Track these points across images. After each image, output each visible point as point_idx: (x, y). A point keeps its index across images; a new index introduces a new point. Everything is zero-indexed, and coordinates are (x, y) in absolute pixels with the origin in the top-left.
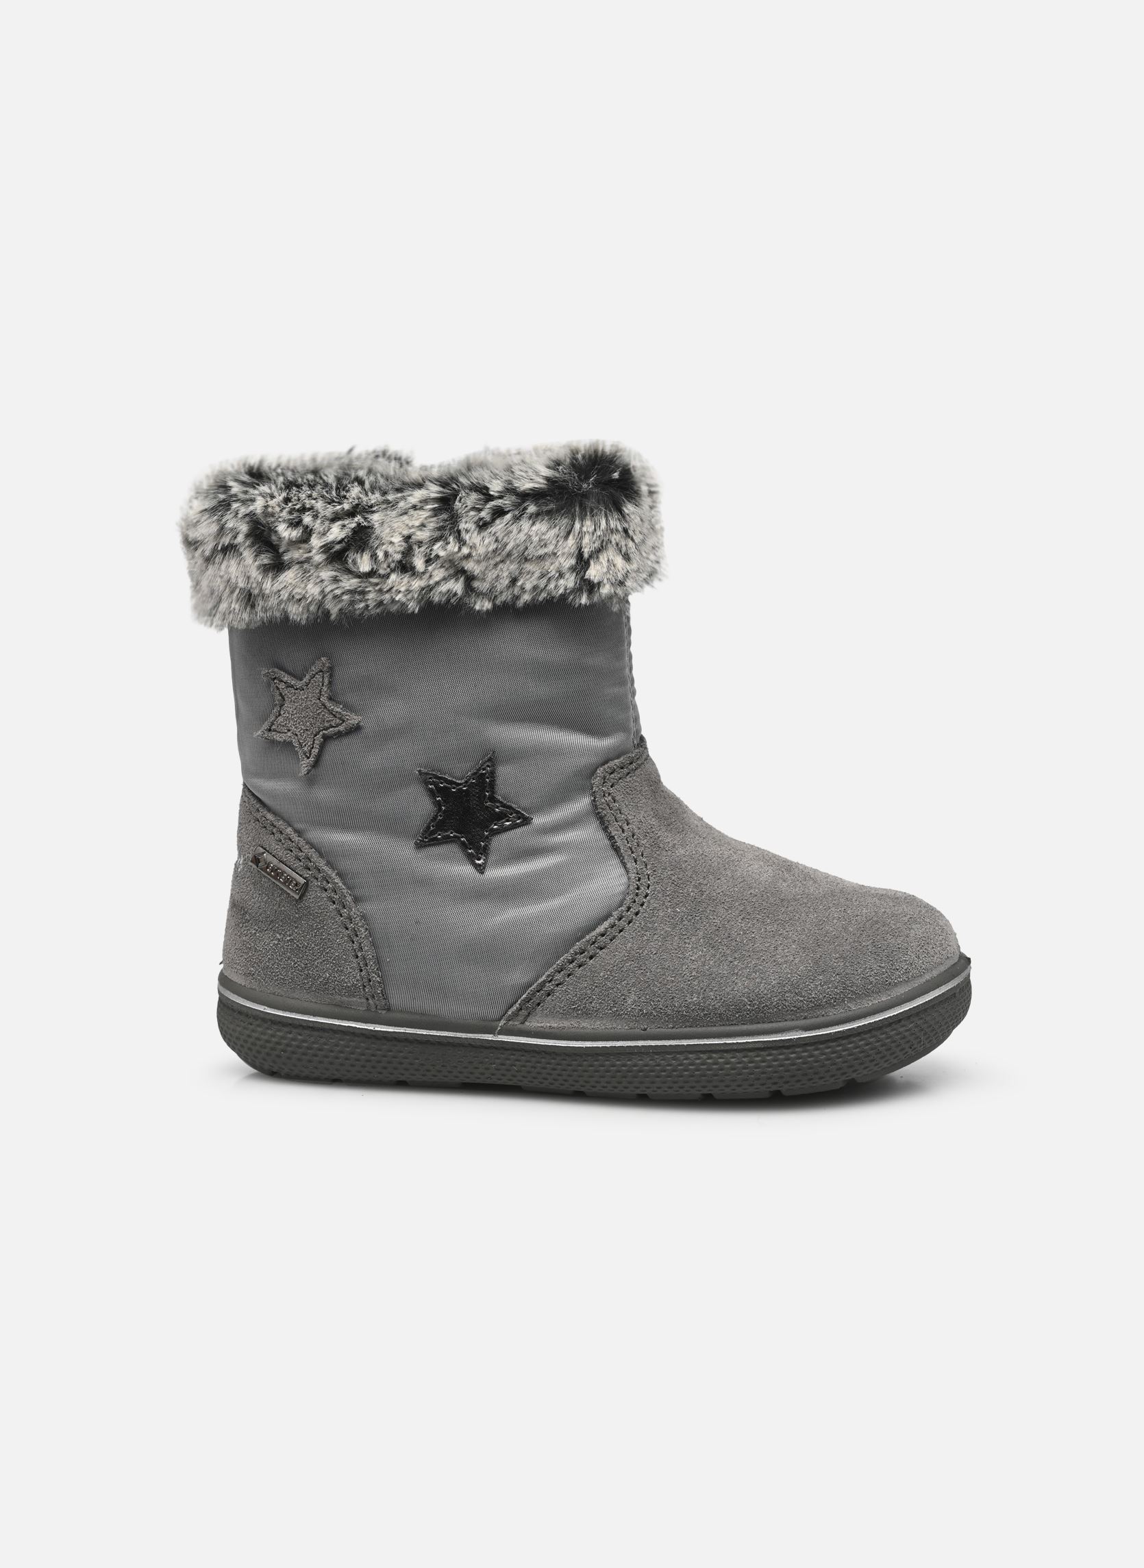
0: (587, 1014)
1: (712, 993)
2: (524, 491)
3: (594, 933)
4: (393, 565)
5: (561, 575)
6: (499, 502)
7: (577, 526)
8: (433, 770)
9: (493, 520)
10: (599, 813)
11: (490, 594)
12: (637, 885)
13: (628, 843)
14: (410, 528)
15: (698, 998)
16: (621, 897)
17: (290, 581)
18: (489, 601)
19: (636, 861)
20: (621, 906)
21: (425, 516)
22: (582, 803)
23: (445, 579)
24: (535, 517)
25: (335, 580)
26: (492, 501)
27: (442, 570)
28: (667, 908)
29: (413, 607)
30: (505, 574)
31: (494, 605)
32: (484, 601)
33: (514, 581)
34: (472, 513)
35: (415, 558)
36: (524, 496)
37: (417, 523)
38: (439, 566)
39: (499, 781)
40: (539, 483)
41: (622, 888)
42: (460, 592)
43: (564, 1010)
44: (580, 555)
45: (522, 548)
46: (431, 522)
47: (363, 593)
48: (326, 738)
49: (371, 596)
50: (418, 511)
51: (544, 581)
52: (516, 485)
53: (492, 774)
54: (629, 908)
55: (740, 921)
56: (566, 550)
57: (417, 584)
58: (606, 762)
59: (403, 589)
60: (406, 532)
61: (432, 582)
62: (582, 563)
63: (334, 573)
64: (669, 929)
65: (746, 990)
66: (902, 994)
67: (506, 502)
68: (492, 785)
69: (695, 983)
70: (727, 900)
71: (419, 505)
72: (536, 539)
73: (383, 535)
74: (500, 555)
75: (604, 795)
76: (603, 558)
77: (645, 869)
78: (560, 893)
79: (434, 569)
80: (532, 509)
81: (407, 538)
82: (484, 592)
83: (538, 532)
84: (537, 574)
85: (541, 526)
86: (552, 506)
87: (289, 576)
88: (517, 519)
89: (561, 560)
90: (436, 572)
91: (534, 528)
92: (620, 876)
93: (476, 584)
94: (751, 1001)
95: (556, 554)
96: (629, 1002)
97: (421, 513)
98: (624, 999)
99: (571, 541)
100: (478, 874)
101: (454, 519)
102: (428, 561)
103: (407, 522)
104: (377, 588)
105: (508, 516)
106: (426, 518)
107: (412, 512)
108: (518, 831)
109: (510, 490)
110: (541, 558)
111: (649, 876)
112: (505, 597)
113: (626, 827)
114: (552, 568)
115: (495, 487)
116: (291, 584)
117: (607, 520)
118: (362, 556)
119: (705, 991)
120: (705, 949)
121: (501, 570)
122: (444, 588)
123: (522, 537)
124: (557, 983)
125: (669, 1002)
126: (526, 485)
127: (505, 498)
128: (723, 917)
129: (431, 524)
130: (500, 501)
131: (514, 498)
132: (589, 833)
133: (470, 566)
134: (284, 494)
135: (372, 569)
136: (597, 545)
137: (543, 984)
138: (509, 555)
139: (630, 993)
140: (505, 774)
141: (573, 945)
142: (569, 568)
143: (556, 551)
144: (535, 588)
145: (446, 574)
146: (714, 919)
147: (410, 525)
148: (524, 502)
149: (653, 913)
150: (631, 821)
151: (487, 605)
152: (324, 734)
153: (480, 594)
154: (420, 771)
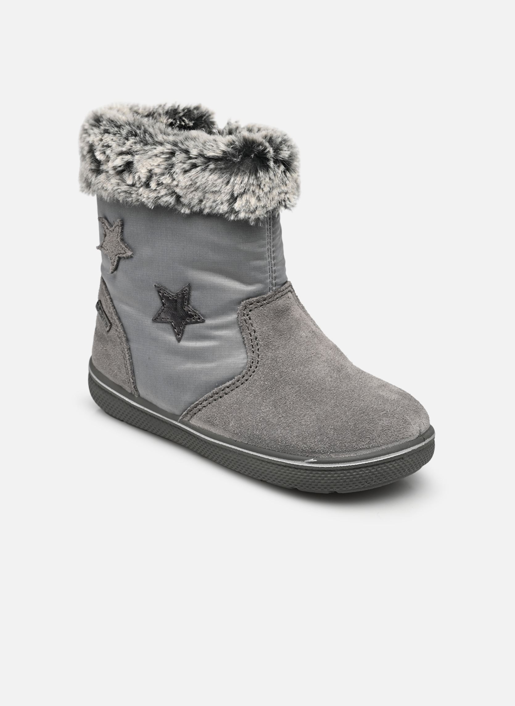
0: (213, 425)
1: (265, 432)
2: (209, 157)
3: (224, 386)
4: (142, 183)
5: (222, 203)
6: (194, 161)
7: (232, 179)
8: (162, 286)
9: (190, 169)
10: (239, 324)
11: (189, 205)
12: (251, 365)
13: (252, 342)
14: (152, 166)
15: (259, 432)
16: (242, 369)
17: (102, 180)
18: (189, 209)
19: (253, 352)
20: (240, 375)
21: (160, 161)
22: (232, 317)
23: (166, 194)
24: (213, 171)
25: (118, 184)
26: (191, 159)
27: (166, 190)
28: (261, 381)
29: (151, 206)
30: (196, 197)
31: (191, 211)
32: (186, 208)
33: (201, 201)
34: (180, 164)
35: (151, 182)
36: (209, 159)
37: (156, 164)
38: (164, 188)
39: (192, 298)
40: (217, 153)
41: (243, 365)
42: (173, 203)
43: (205, 420)
44: (232, 195)
45: (204, 186)
46: (163, 164)
47: (130, 193)
48: (120, 258)
49: (134, 196)
50: (157, 158)
51: (214, 204)
52: (205, 153)
53: (189, 294)
54: (244, 377)
55: (294, 396)
56: (226, 191)
57: (153, 195)
58: (248, 298)
59: (145, 196)
60: (149, 168)
61: (159, 195)
62: (233, 199)
63: (118, 181)
64: (259, 392)
65: (281, 435)
66: (364, 455)
67: (199, 161)
68: (188, 300)
69: (260, 424)
70: (293, 383)
71: (159, 155)
72: (210, 182)
73: (138, 167)
74: (193, 186)
75: (244, 315)
76: (245, 197)
77: (257, 358)
78: (212, 361)
79: (161, 189)
80: (212, 166)
81: (150, 171)
82: (186, 204)
83: (213, 179)
84: (212, 200)
85: (214, 177)
86: (223, 166)
87: (102, 177)
88: (204, 170)
89: (223, 195)
90: (162, 190)
91: (211, 177)
92: (244, 359)
93: (182, 200)
94: (282, 441)
95: (221, 192)
96: (230, 425)
97: (158, 159)
98: (229, 423)
99: (229, 187)
100: (177, 342)
101: (172, 166)
102: (158, 184)
103: (150, 163)
104: (136, 192)
105: (199, 169)
106: (161, 162)
107: (154, 158)
108: (198, 325)
109: (201, 155)
110: (214, 192)
111: (258, 361)
112: (196, 209)
113: (253, 334)
114: (219, 198)
115: (194, 152)
116: (102, 181)
117: (249, 179)
118: (129, 175)
119: (263, 430)
120: (271, 408)
121: (194, 195)
122: (165, 199)
123: (204, 180)
124: (203, 406)
125: (246, 431)
126: (210, 154)
127: (198, 159)
128: (287, 392)
129: (162, 166)
130: (196, 160)
131: (202, 159)
132: (232, 333)
133: (177, 190)
134: (100, 137)
135: (133, 183)
136: (242, 190)
137: (198, 404)
138: (198, 188)
139: (232, 421)
140: (195, 295)
141: (213, 389)
142: (226, 201)
143: (221, 190)
144: (211, 207)
145: (168, 192)
146: (282, 392)
147: (152, 164)
148: (209, 162)
149: (254, 382)
150: (256, 331)
151: (187, 211)
152: (118, 256)
153: (184, 205)
154: (155, 285)
